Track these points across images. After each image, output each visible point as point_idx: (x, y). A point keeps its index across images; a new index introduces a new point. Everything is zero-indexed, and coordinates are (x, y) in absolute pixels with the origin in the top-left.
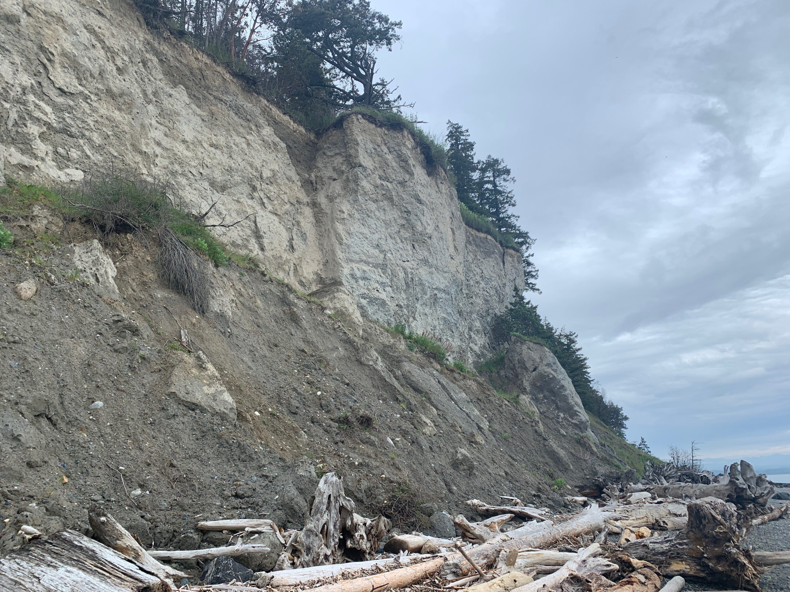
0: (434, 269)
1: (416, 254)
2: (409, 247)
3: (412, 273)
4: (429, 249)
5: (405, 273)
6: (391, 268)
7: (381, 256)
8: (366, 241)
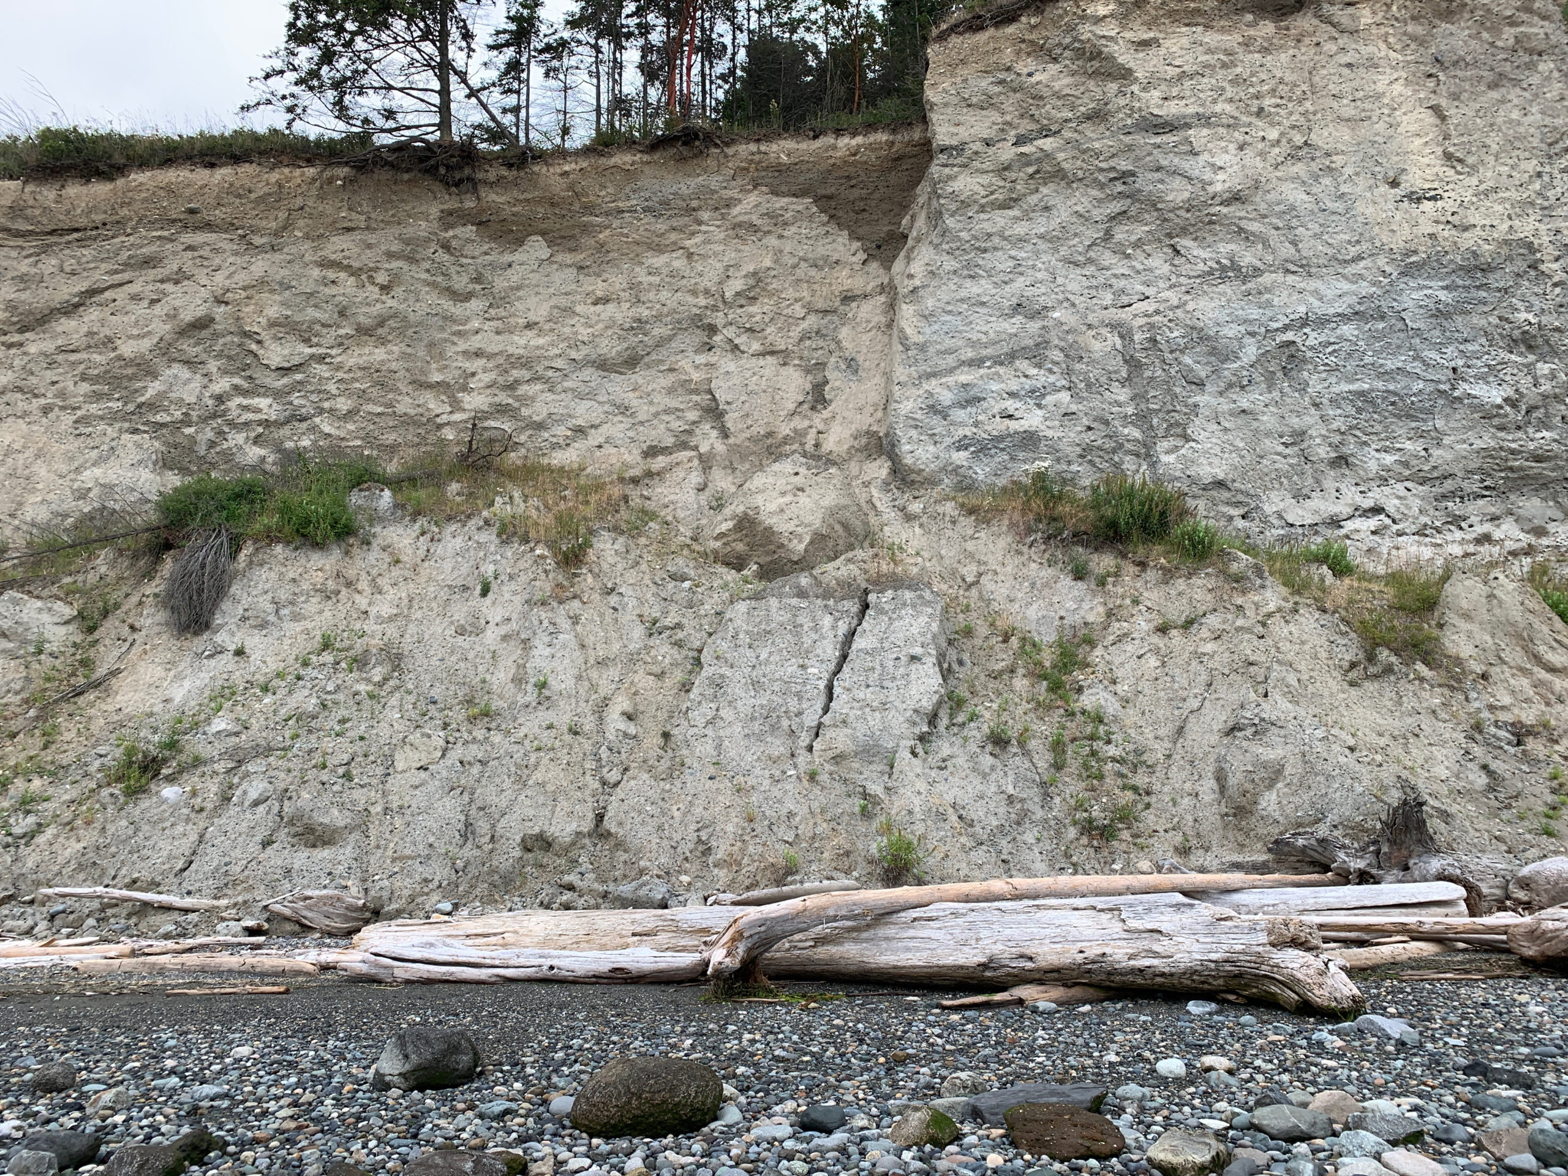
1: (1186, 269)
3: (1152, 327)
5: (1122, 337)
6: (1063, 344)
7: (1034, 326)
8: (983, 310)
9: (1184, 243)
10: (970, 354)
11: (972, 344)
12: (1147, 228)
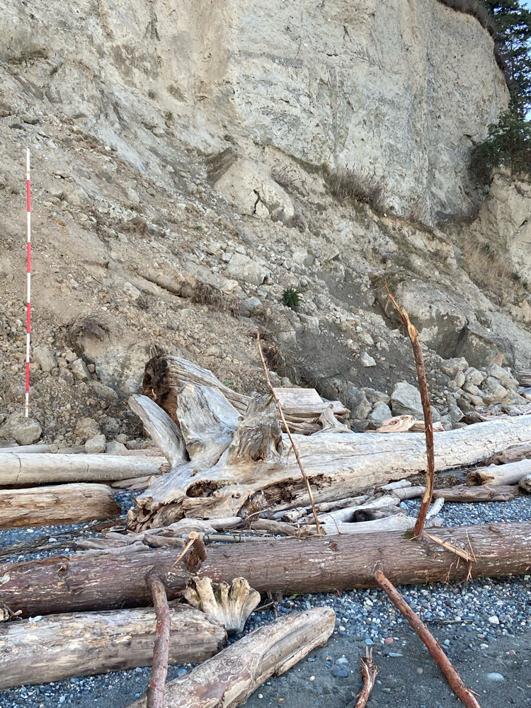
0: (376, 68)
1: (349, 44)
2: (339, 32)
3: (342, 75)
4: (371, 35)
5: (331, 75)
6: (309, 66)
7: (295, 46)
8: (271, 21)
9: (349, 29)
10: (267, 50)
11: (268, 43)
12: (338, 10)
